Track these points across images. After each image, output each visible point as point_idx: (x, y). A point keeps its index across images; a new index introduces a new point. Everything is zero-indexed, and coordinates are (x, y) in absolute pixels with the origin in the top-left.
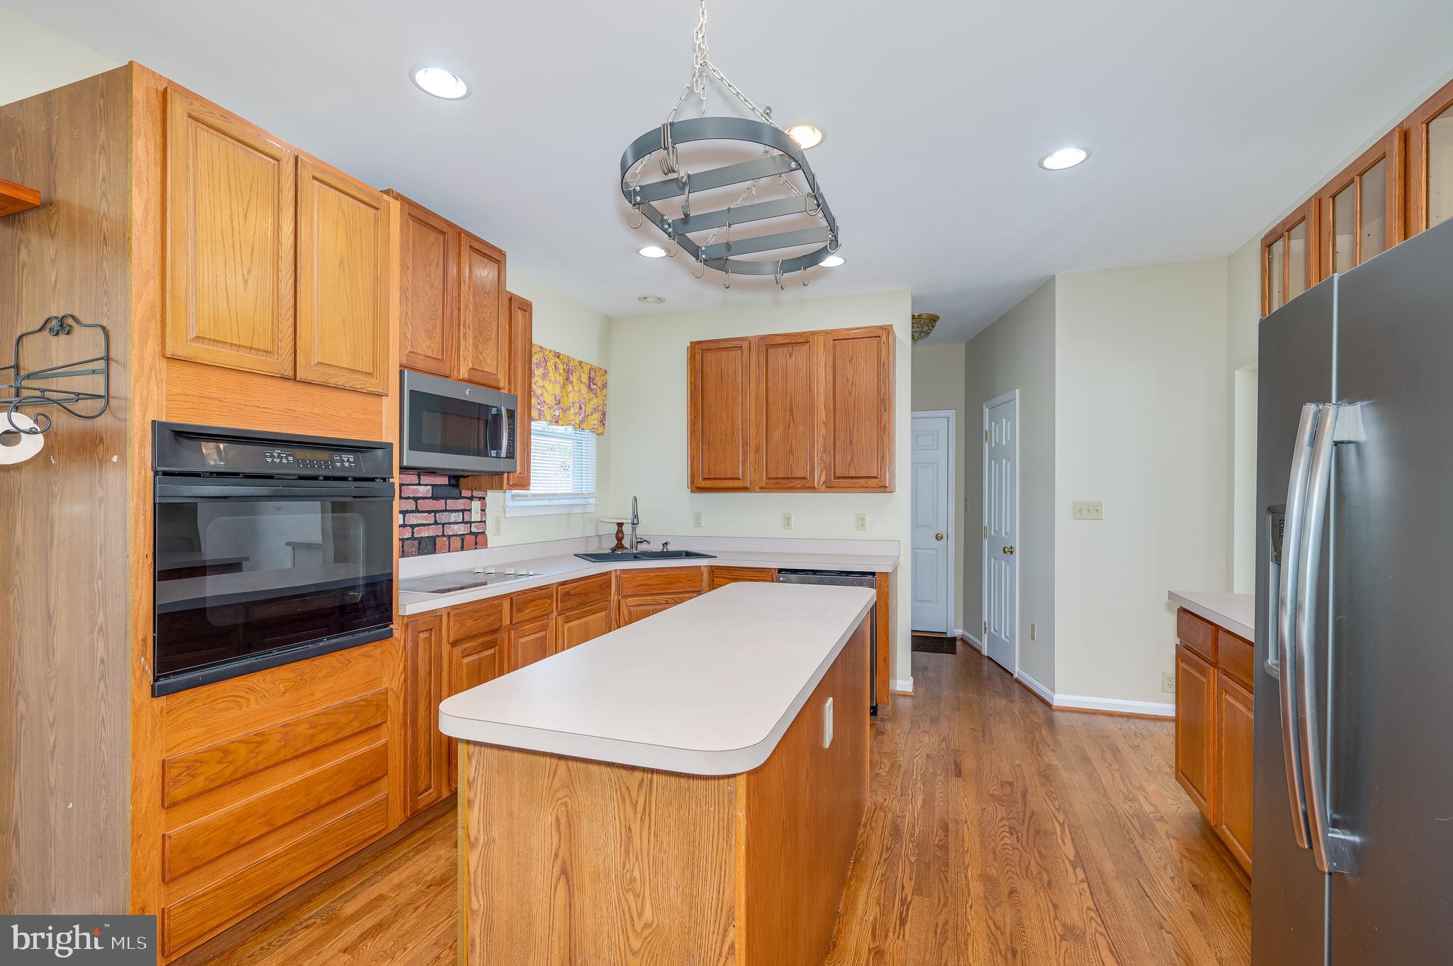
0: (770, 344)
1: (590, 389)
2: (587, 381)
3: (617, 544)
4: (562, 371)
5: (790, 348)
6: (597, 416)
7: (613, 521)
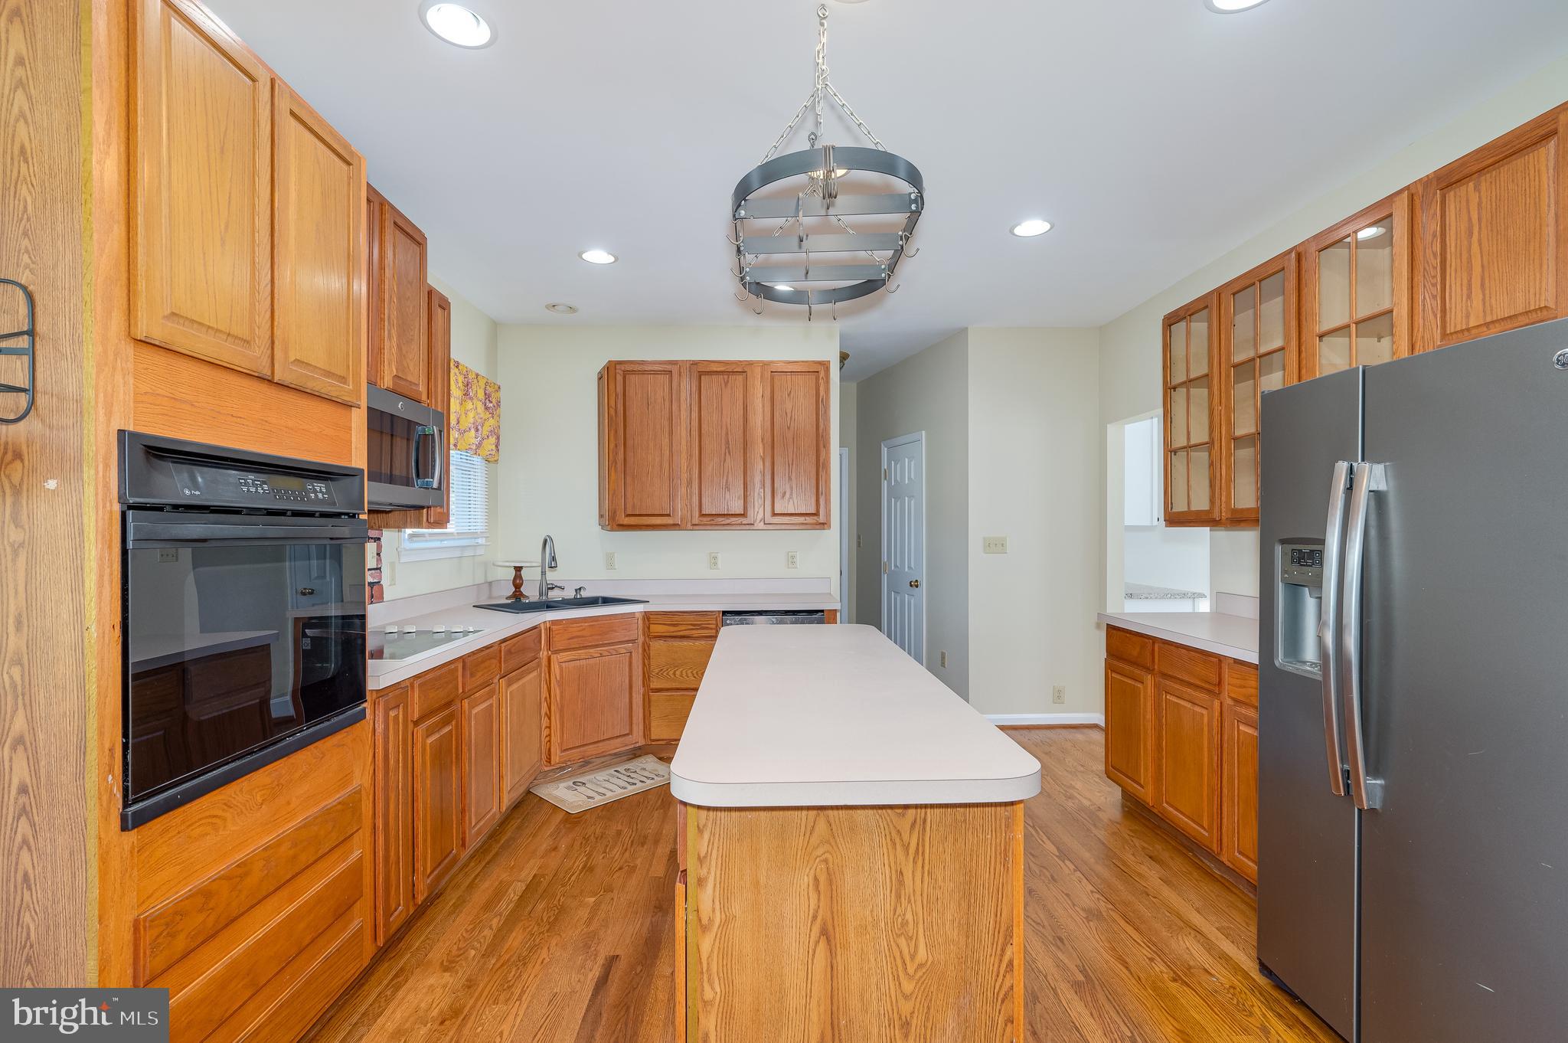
0: (701, 371)
1: (487, 408)
2: (483, 398)
3: (516, 591)
4: (460, 384)
5: (726, 377)
6: (493, 440)
7: (507, 564)
